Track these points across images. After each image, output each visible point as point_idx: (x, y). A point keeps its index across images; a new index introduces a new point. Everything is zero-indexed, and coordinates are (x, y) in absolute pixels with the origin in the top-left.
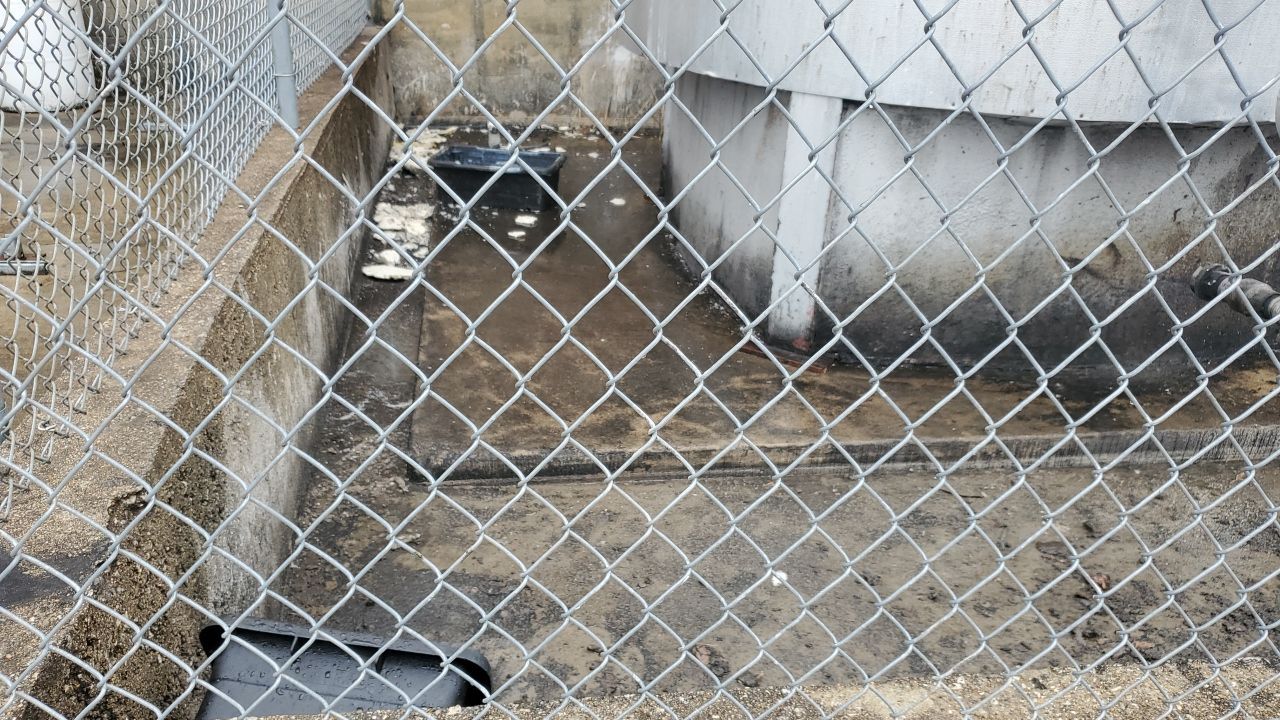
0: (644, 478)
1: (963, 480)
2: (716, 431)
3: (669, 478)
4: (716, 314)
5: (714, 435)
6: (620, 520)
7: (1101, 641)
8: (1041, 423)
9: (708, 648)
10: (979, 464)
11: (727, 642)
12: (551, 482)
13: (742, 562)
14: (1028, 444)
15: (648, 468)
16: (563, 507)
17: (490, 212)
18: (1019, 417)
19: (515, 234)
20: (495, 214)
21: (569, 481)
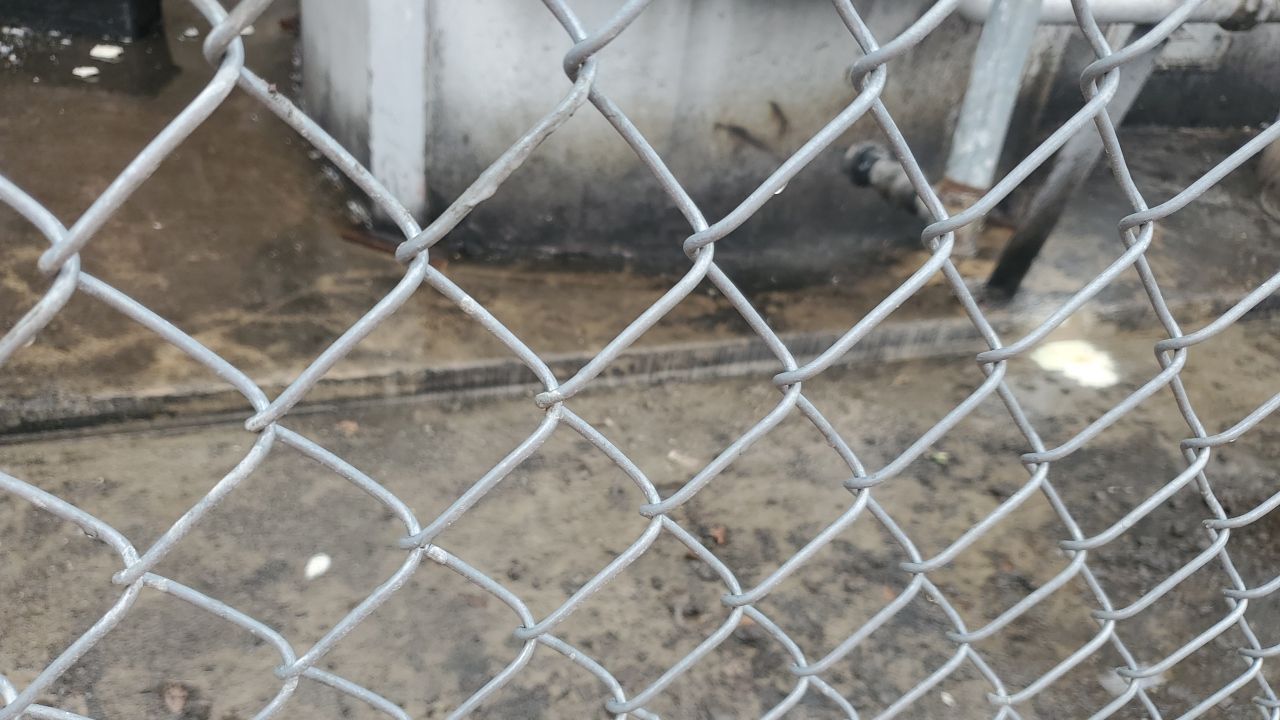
0: (171, 427)
1: (589, 403)
2: (275, 358)
3: (206, 425)
4: (327, 185)
5: (269, 364)
6: (119, 495)
7: (704, 618)
8: (685, 329)
9: (184, 687)
10: (611, 381)
11: (220, 671)
12: (30, 441)
13: (273, 547)
14: (667, 356)
15: (172, 414)
16: (39, 479)
17: (58, 40)
18: (664, 322)
19: (84, 72)
20: (66, 42)
21: (58, 438)
